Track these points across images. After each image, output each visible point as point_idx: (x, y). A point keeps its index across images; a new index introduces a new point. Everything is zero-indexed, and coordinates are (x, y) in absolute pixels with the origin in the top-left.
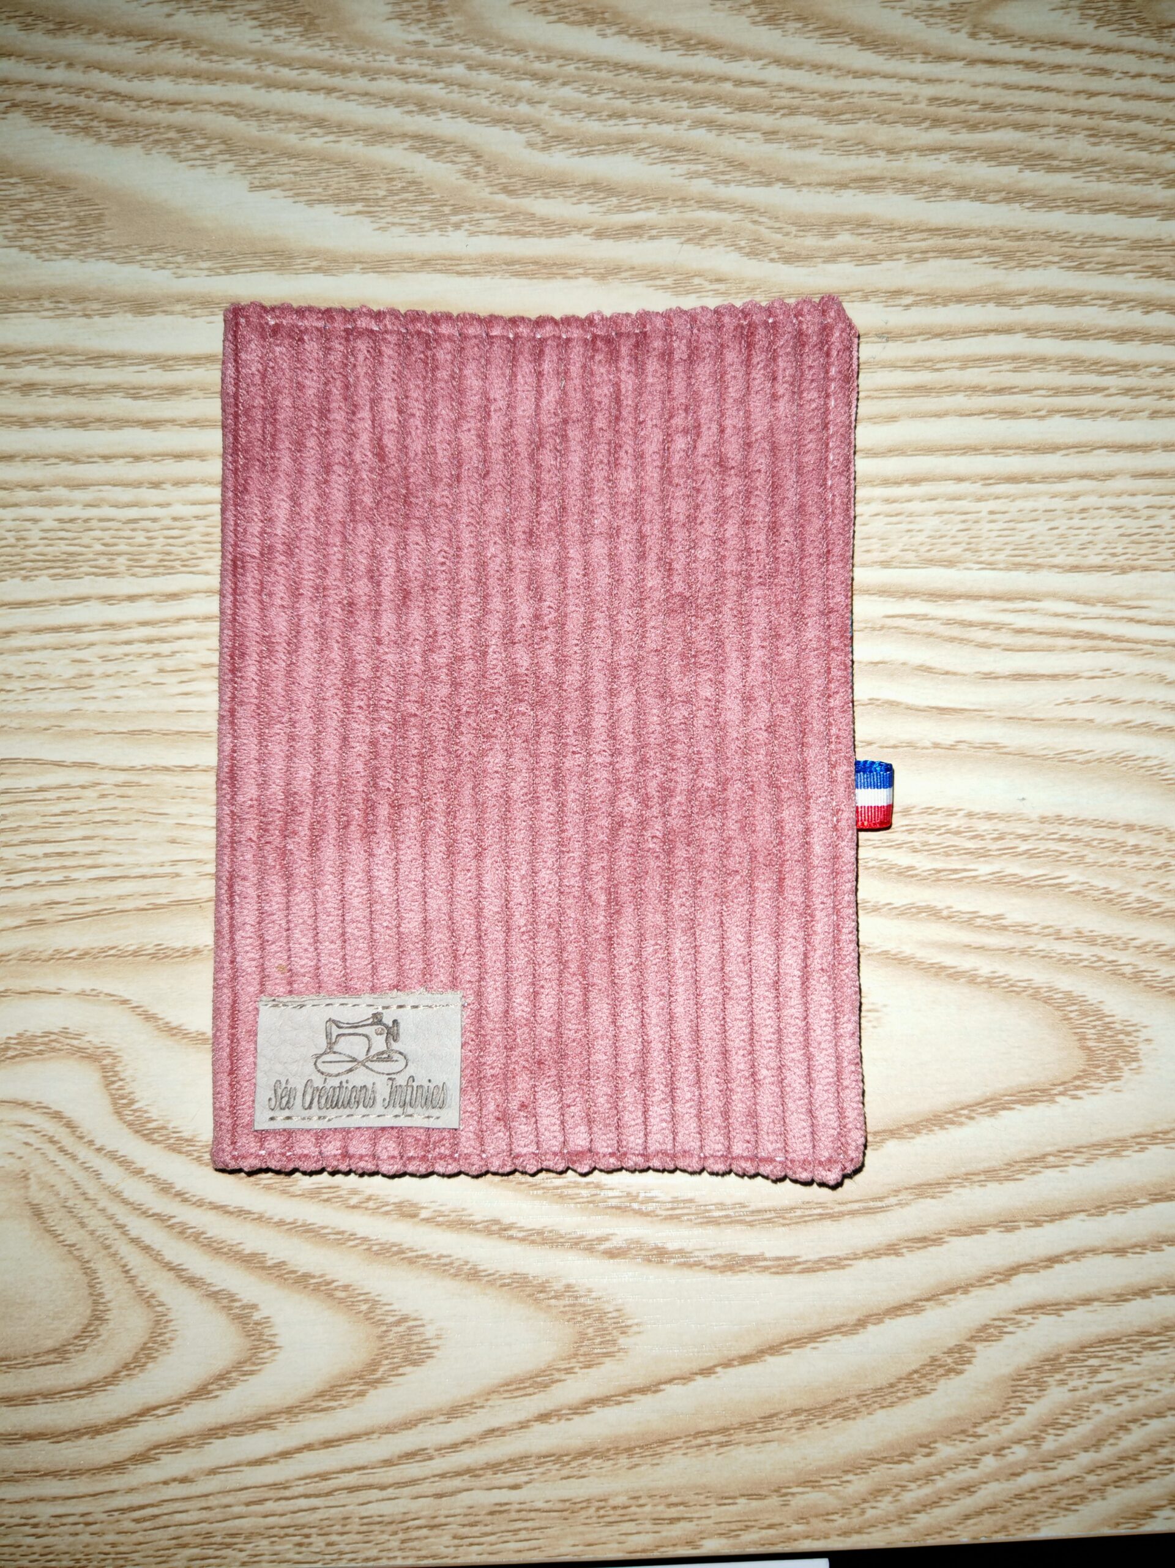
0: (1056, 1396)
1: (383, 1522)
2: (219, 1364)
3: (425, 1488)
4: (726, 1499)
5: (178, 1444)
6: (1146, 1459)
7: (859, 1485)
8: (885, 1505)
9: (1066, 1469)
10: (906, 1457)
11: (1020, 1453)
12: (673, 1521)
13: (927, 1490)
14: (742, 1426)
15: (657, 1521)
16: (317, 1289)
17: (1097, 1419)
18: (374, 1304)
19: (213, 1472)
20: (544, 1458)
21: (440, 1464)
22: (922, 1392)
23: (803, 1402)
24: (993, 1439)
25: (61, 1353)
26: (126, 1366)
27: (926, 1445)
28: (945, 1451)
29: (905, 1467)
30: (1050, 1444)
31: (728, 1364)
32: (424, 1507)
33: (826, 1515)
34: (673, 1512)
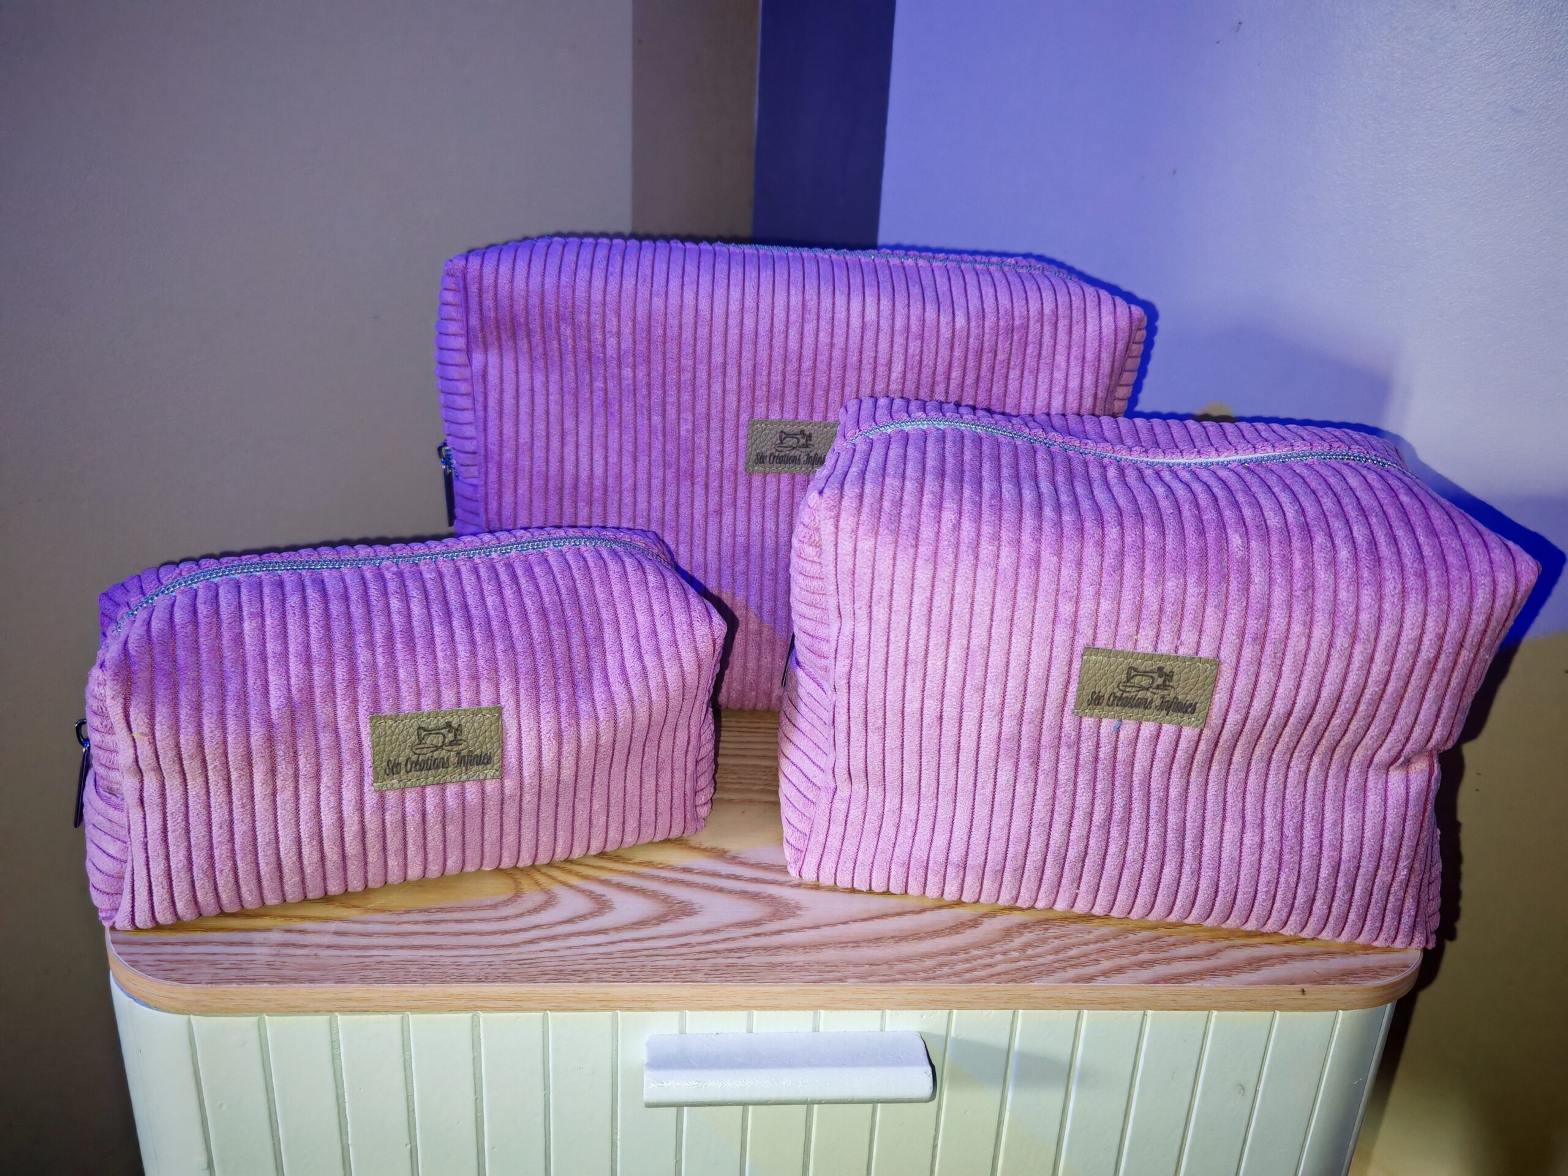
0: (1028, 936)
1: (664, 968)
2: (581, 913)
3: (690, 957)
4: (857, 965)
5: (553, 938)
6: (1083, 959)
7: (929, 963)
8: (946, 970)
9: (1040, 960)
10: (956, 954)
11: (1015, 954)
12: (829, 972)
13: (968, 965)
14: (864, 941)
15: (820, 971)
16: (637, 891)
17: (1053, 945)
18: (668, 897)
19: (570, 948)
20: (755, 949)
21: (698, 949)
22: (958, 933)
23: (897, 934)
24: (998, 949)
25: (494, 907)
26: (529, 912)
27: (966, 950)
28: (975, 952)
29: (954, 957)
30: (1030, 952)
31: (855, 921)
32: (689, 963)
33: (915, 972)
34: (829, 969)
